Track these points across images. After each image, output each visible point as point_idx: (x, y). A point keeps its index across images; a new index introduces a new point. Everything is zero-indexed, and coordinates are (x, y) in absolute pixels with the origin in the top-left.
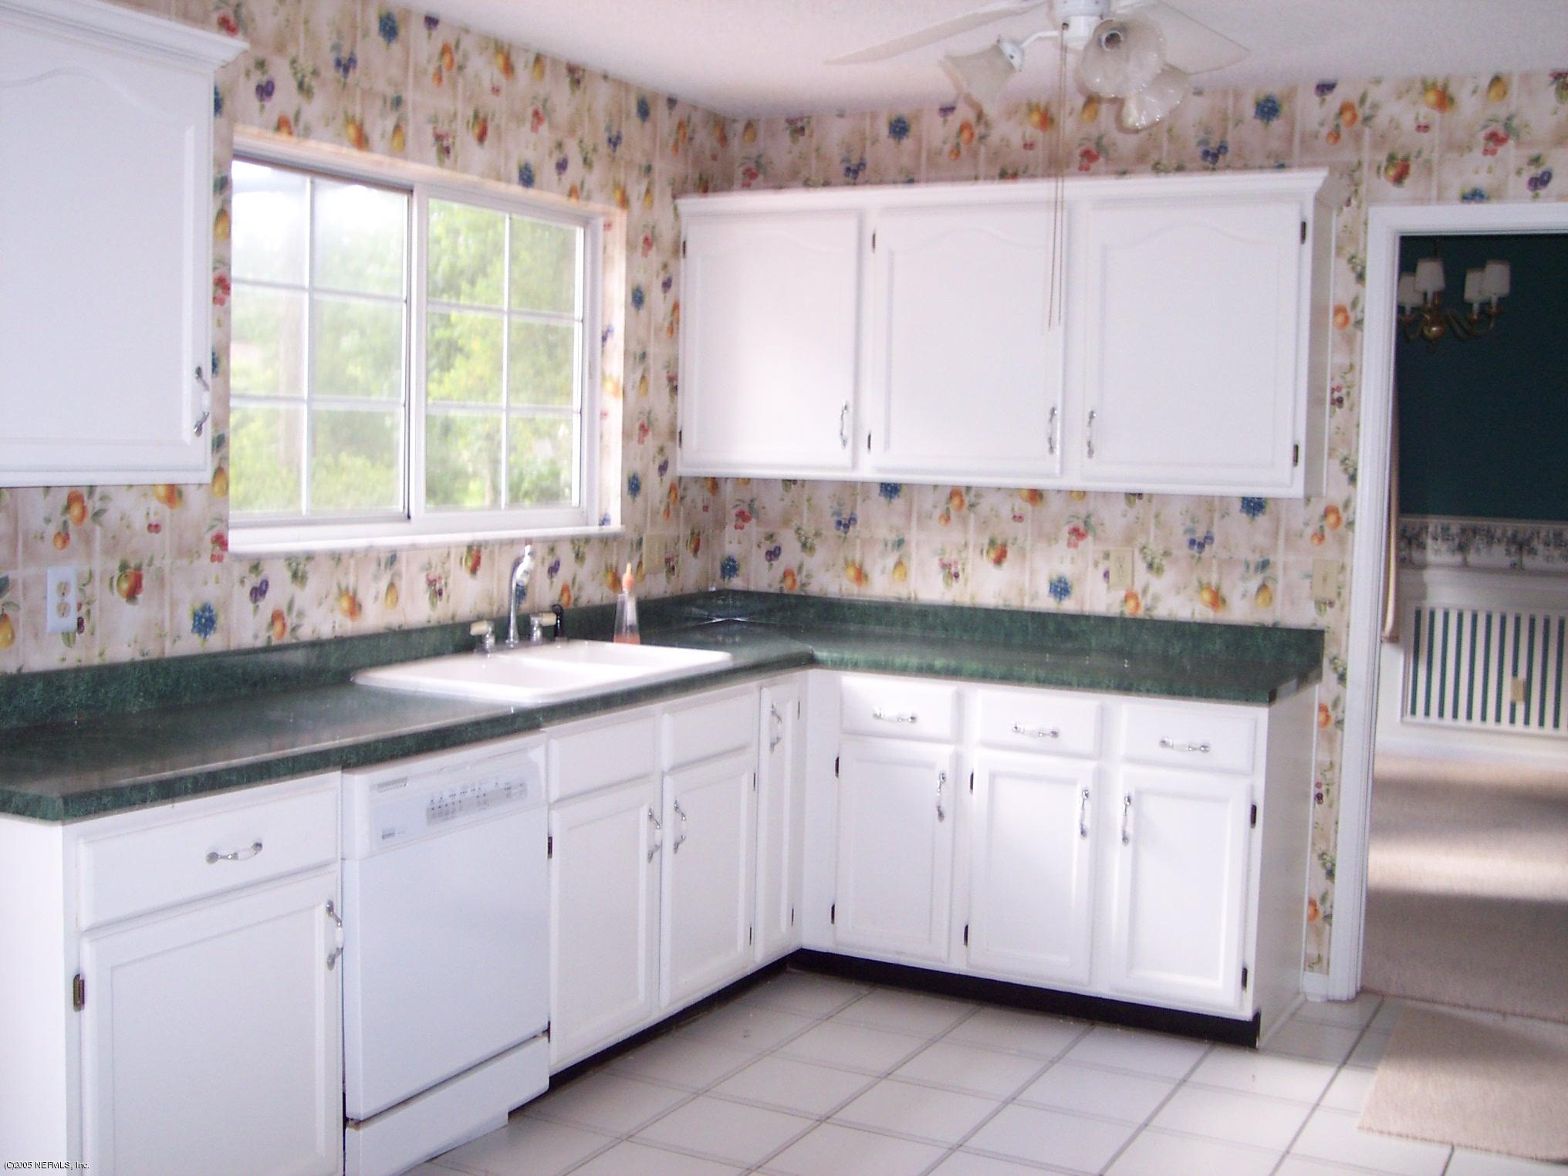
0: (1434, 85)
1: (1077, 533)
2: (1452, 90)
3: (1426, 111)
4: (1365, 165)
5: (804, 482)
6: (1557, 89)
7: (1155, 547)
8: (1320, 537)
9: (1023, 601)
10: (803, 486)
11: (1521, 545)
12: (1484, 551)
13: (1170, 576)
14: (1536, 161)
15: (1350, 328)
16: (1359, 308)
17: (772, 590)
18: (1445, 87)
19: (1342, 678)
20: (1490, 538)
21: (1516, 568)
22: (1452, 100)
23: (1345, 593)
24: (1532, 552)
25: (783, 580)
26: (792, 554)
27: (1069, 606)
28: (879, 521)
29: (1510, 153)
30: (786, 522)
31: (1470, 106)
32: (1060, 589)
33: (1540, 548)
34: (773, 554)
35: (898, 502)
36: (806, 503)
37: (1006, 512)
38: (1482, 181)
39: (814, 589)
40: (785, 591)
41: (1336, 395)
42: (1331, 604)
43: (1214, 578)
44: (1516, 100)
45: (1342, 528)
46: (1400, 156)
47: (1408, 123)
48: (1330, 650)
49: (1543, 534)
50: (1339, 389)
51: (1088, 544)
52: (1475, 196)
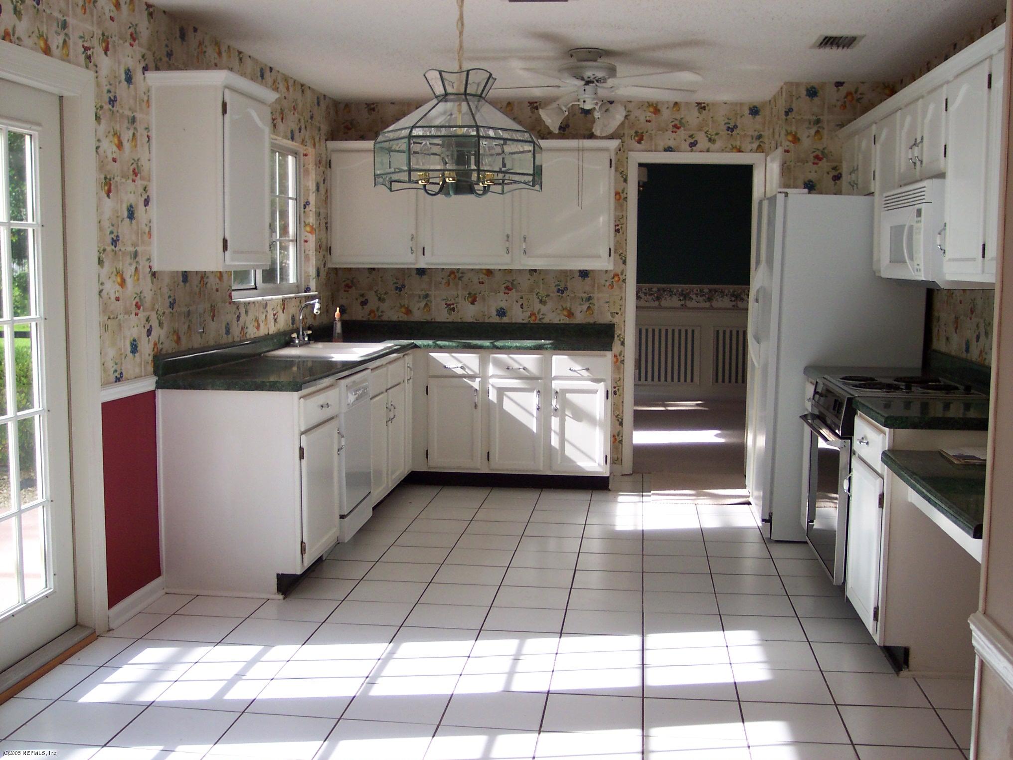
0: (652, 105)
1: (509, 289)
2: (659, 107)
3: (649, 115)
4: (626, 136)
5: (379, 269)
6: (698, 109)
7: (543, 293)
8: (612, 286)
9: (484, 319)
10: (378, 271)
11: (685, 296)
12: (668, 299)
13: (550, 305)
14: (691, 136)
15: (621, 201)
16: (625, 192)
17: (364, 319)
18: (657, 105)
19: (623, 344)
20: (671, 293)
21: (684, 307)
22: (659, 110)
23: (623, 308)
24: (691, 299)
25: (369, 314)
26: (373, 303)
27: (505, 320)
28: (417, 286)
29: (682, 133)
30: (371, 288)
31: (666, 114)
32: (501, 313)
33: (694, 297)
34: (364, 303)
35: (425, 278)
36: (380, 279)
37: (476, 281)
38: (671, 143)
39: (385, 318)
40: (371, 319)
41: (617, 228)
42: (617, 314)
43: (568, 305)
44: (683, 113)
45: (620, 282)
46: (640, 131)
47: (642, 119)
48: (617, 332)
49: (695, 290)
50: (618, 225)
51: (513, 293)
52: (669, 149)
